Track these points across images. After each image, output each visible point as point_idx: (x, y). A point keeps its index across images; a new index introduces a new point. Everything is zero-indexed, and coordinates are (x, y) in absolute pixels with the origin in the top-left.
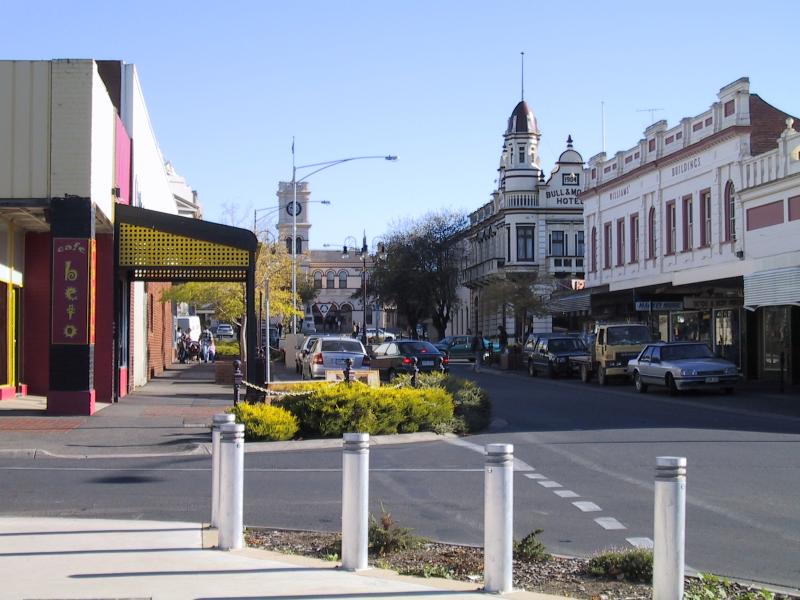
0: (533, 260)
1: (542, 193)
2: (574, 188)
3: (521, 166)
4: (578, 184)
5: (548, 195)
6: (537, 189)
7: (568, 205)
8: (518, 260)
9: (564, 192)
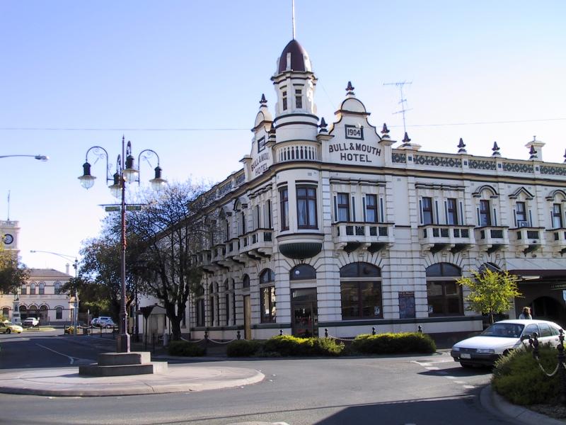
0: (316, 227)
1: (325, 146)
2: (359, 142)
3: (298, 111)
4: (362, 138)
5: (331, 149)
6: (318, 140)
7: (353, 162)
8: (299, 227)
9: (348, 146)
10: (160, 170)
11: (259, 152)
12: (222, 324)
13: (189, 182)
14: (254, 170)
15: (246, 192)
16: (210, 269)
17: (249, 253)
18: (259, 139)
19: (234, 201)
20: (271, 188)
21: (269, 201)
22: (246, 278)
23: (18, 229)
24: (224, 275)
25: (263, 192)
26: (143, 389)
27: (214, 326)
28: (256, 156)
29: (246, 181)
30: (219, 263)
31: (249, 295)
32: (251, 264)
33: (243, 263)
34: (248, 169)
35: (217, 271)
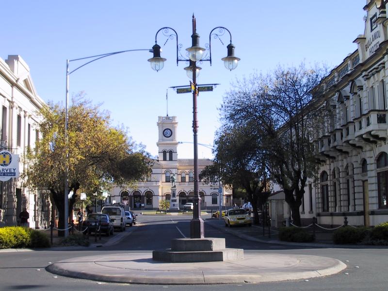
10: (232, 47)
11: (372, 30)
12: (344, 209)
13: (302, 66)
14: (368, 49)
15: (361, 74)
16: (331, 154)
17: (364, 136)
18: (371, 17)
19: (351, 83)
20: (384, 67)
21: (382, 81)
22: (364, 162)
23: (176, 123)
24: (345, 160)
25: (377, 72)
26: (193, 278)
27: (337, 212)
28: (369, 35)
29: (361, 62)
30: (338, 148)
31: (367, 180)
32: (368, 148)
33: (361, 148)
34: (362, 49)
35: (338, 156)
